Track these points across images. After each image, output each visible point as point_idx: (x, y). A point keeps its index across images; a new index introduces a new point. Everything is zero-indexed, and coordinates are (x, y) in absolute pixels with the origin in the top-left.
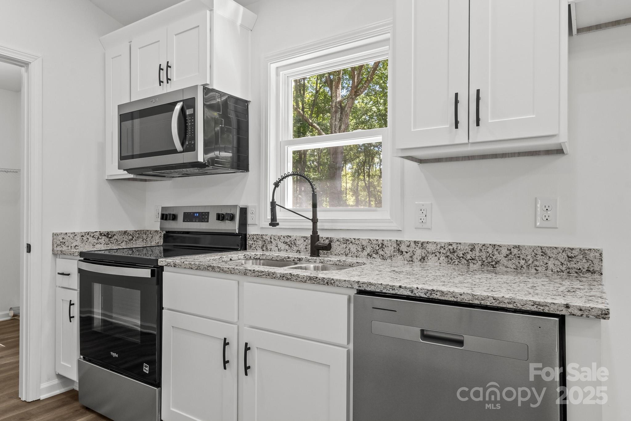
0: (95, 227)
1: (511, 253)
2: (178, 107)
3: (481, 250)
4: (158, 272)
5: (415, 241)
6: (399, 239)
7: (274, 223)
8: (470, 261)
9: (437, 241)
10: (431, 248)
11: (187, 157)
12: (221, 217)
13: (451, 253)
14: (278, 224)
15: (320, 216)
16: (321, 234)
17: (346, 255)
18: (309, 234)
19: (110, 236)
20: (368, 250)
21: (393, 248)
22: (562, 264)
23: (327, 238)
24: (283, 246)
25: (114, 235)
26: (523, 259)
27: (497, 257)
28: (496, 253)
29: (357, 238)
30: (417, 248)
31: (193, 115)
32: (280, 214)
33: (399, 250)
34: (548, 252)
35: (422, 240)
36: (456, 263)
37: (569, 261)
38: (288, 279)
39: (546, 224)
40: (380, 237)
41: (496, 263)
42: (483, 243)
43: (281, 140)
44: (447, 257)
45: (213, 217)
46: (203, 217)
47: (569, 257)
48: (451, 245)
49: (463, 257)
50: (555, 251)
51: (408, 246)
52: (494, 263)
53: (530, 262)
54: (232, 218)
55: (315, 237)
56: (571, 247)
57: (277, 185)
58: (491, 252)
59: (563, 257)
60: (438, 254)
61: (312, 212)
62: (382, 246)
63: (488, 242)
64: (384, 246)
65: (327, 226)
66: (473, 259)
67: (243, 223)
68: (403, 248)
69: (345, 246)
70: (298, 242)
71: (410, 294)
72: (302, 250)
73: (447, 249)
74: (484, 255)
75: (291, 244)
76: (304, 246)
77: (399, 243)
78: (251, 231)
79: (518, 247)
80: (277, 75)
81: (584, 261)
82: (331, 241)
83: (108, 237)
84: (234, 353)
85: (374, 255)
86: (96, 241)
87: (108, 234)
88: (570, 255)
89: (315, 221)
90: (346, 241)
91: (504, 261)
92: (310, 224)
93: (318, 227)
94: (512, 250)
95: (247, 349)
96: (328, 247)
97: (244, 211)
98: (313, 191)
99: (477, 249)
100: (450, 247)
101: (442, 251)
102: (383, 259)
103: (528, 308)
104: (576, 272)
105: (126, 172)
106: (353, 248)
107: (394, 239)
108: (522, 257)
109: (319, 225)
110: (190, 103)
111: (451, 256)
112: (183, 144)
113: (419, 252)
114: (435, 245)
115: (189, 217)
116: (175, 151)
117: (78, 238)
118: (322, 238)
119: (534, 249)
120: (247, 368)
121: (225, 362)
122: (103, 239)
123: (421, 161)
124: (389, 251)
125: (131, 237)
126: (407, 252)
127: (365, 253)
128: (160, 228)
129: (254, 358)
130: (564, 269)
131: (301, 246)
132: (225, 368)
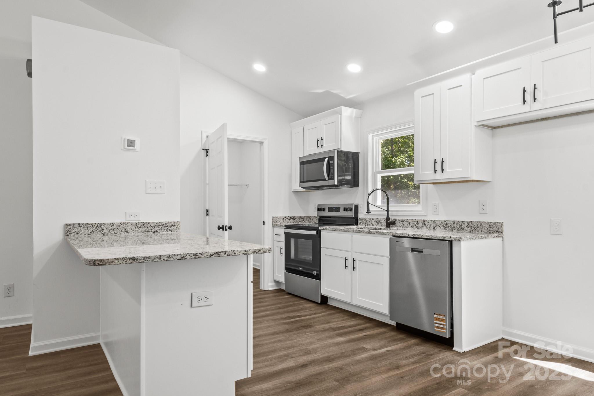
0: (288, 215)
1: (468, 225)
2: (327, 159)
3: (457, 223)
4: (319, 232)
5: (431, 220)
6: (424, 219)
7: (368, 212)
8: (453, 228)
9: (440, 220)
10: (438, 223)
11: (330, 182)
12: (346, 209)
13: (445, 225)
14: (370, 212)
15: (390, 209)
16: (391, 217)
17: (402, 227)
18: (385, 217)
19: (294, 219)
20: (412, 224)
21: (422, 223)
22: (487, 229)
23: (394, 219)
24: (375, 223)
25: (296, 218)
26: (473, 227)
27: (464, 226)
28: (463, 225)
29: (407, 219)
30: (432, 223)
31: (333, 164)
32: (371, 208)
33: (424, 224)
34: (482, 224)
35: (434, 220)
36: (448, 229)
37: (490, 228)
38: (368, 233)
39: (483, 212)
40: (417, 218)
41: (463, 229)
42: (458, 220)
43: (374, 171)
44: (444, 227)
45: (342, 209)
46: (337, 209)
47: (490, 226)
48: (445, 221)
49: (450, 227)
50: (485, 223)
51: (428, 222)
52: (462, 229)
53: (476, 228)
54: (351, 210)
55: (388, 218)
56: (491, 222)
57: (369, 195)
58: (461, 224)
59: (488, 226)
60: (440, 226)
61: (386, 207)
62: (418, 222)
63: (460, 220)
64: (418, 223)
65: (394, 213)
66: (454, 228)
67: (356, 212)
68: (426, 223)
69: (402, 222)
70: (381, 221)
71: (408, 236)
72: (383, 225)
73: (444, 223)
74: (458, 226)
75: (378, 222)
76: (384, 222)
77: (424, 221)
78: (360, 216)
79: (471, 222)
80: (373, 139)
81: (495, 227)
82: (396, 220)
83: (293, 219)
84: (349, 263)
85: (414, 227)
86: (288, 221)
87: (293, 217)
88: (490, 225)
89: (388, 211)
90: (402, 220)
91: (466, 228)
92: (386, 213)
93: (389, 214)
94: (469, 223)
95: (354, 261)
96: (394, 223)
97: (357, 207)
98: (387, 197)
99: (456, 223)
100: (445, 222)
101: (442, 224)
102: (418, 228)
103: (441, 238)
104: (493, 232)
105: (302, 188)
106: (405, 224)
107: (422, 219)
108: (473, 226)
109: (390, 213)
110: (331, 158)
111: (446, 226)
112: (328, 176)
113: (433, 225)
114: (439, 222)
115: (331, 209)
116: (325, 180)
117: (282, 219)
118: (392, 219)
119: (477, 222)
120: (354, 268)
121: (346, 267)
122: (291, 220)
123: (434, 183)
124: (420, 225)
125: (303, 220)
126: (428, 225)
127: (411, 226)
128: (317, 215)
129: (357, 264)
130: (488, 231)
131: (383, 223)
132: (346, 269)
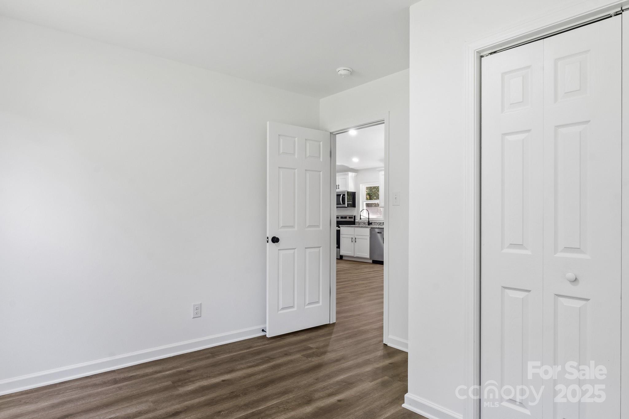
2: (342, 195)
7: (360, 219)
11: (344, 206)
12: (350, 218)
15: (370, 217)
16: (370, 221)
18: (368, 221)
20: (379, 224)
24: (363, 224)
31: (345, 197)
32: (362, 217)
38: (359, 228)
43: (363, 200)
45: (348, 218)
46: (346, 218)
54: (352, 218)
55: (369, 222)
57: (361, 211)
61: (368, 216)
62: (381, 223)
65: (371, 220)
67: (355, 219)
69: (374, 223)
75: (364, 223)
76: (367, 223)
78: (356, 221)
80: (362, 186)
82: (372, 222)
84: (354, 240)
92: (368, 219)
95: (356, 239)
96: (371, 224)
97: (355, 216)
98: (369, 213)
106: (376, 224)
109: (370, 219)
110: (344, 195)
112: (342, 202)
115: (342, 218)
116: (341, 204)
120: (355, 242)
121: (352, 241)
